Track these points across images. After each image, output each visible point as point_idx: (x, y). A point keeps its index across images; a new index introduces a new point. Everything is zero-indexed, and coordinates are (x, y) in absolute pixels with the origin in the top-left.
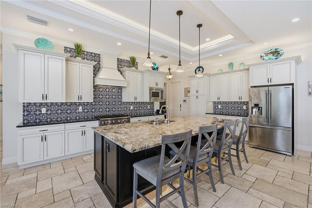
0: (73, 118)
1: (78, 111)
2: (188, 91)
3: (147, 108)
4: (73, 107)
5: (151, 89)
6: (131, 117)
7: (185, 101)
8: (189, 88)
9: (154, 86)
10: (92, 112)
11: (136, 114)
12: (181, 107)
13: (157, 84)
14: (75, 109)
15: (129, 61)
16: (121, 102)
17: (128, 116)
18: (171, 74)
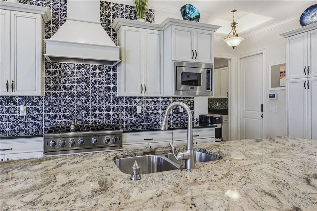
0: (7, 129)
1: (17, 114)
2: (281, 73)
3: (177, 111)
4: (8, 107)
5: (177, 66)
6: (124, 132)
7: (272, 96)
8: (284, 65)
9: (187, 58)
10: (49, 117)
11: (149, 123)
12: (262, 111)
13: (195, 54)
14: (11, 109)
15: (133, 8)
16: (114, 97)
17: (117, 129)
18: (237, 35)
